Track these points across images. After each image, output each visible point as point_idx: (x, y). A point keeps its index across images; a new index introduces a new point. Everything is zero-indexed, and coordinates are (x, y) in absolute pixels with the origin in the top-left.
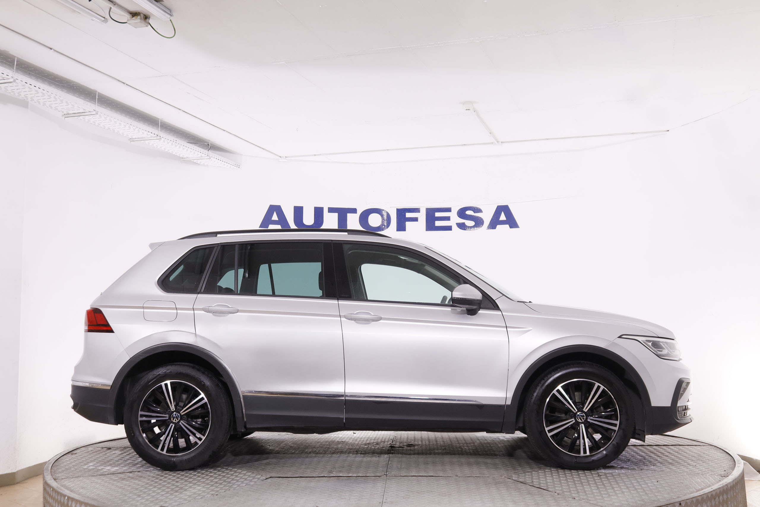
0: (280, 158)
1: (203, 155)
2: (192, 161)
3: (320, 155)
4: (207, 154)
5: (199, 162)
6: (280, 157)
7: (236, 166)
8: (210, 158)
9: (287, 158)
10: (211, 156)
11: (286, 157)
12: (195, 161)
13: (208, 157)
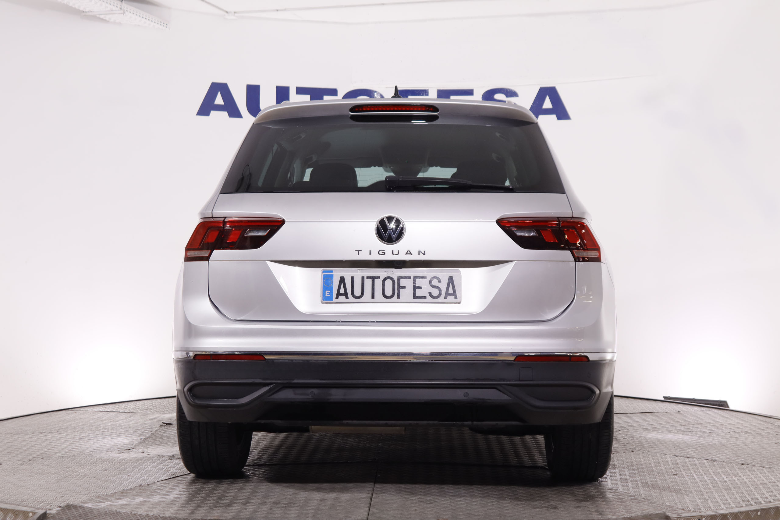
0: (226, 14)
1: (114, 8)
2: (98, 16)
3: (285, 10)
4: (119, 6)
5: (107, 18)
6: (227, 12)
7: (162, 24)
8: (124, 13)
9: (236, 15)
10: (125, 9)
11: (235, 13)
12: (102, 17)
13: (122, 12)
